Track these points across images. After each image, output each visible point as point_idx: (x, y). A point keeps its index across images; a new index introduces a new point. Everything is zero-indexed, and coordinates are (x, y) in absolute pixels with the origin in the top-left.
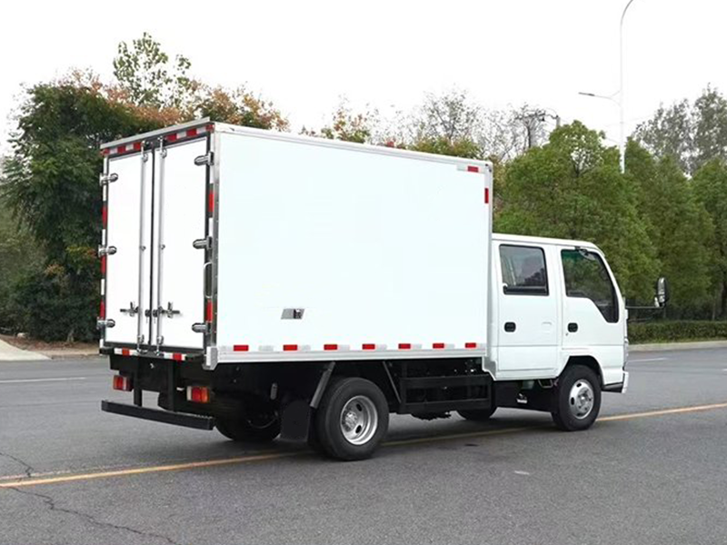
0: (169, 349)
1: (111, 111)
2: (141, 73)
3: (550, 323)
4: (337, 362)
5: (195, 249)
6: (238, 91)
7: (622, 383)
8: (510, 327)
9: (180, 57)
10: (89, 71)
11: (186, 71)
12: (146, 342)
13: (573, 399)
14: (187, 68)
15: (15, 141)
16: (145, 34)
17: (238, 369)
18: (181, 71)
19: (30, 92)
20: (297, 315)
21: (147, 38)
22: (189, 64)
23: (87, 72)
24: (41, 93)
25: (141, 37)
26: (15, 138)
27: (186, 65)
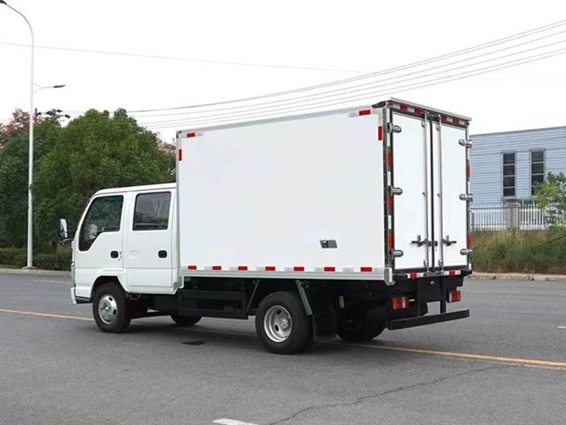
0: (446, 268)
5: (460, 200)
12: (430, 265)
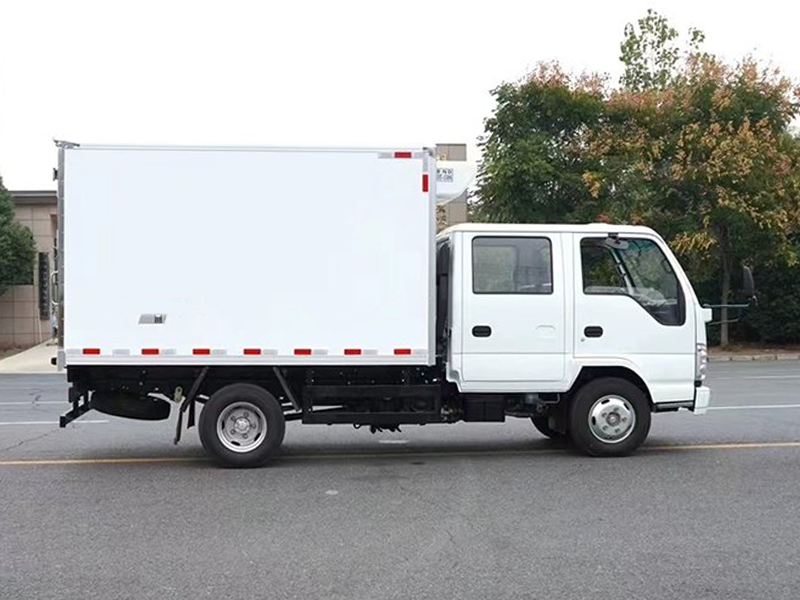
1: (575, 102)
2: (650, 54)
3: (551, 327)
4: (211, 366)
6: (744, 60)
7: (694, 401)
8: (482, 331)
9: (693, 30)
10: (555, 63)
11: (700, 45)
13: (594, 419)
14: (701, 40)
15: (484, 144)
16: (649, 11)
17: (144, 372)
18: (694, 46)
19: (494, 93)
20: (159, 320)
21: (653, 15)
22: (703, 36)
23: (552, 65)
24: (503, 93)
25: (647, 15)
26: (483, 142)
27: (699, 38)
